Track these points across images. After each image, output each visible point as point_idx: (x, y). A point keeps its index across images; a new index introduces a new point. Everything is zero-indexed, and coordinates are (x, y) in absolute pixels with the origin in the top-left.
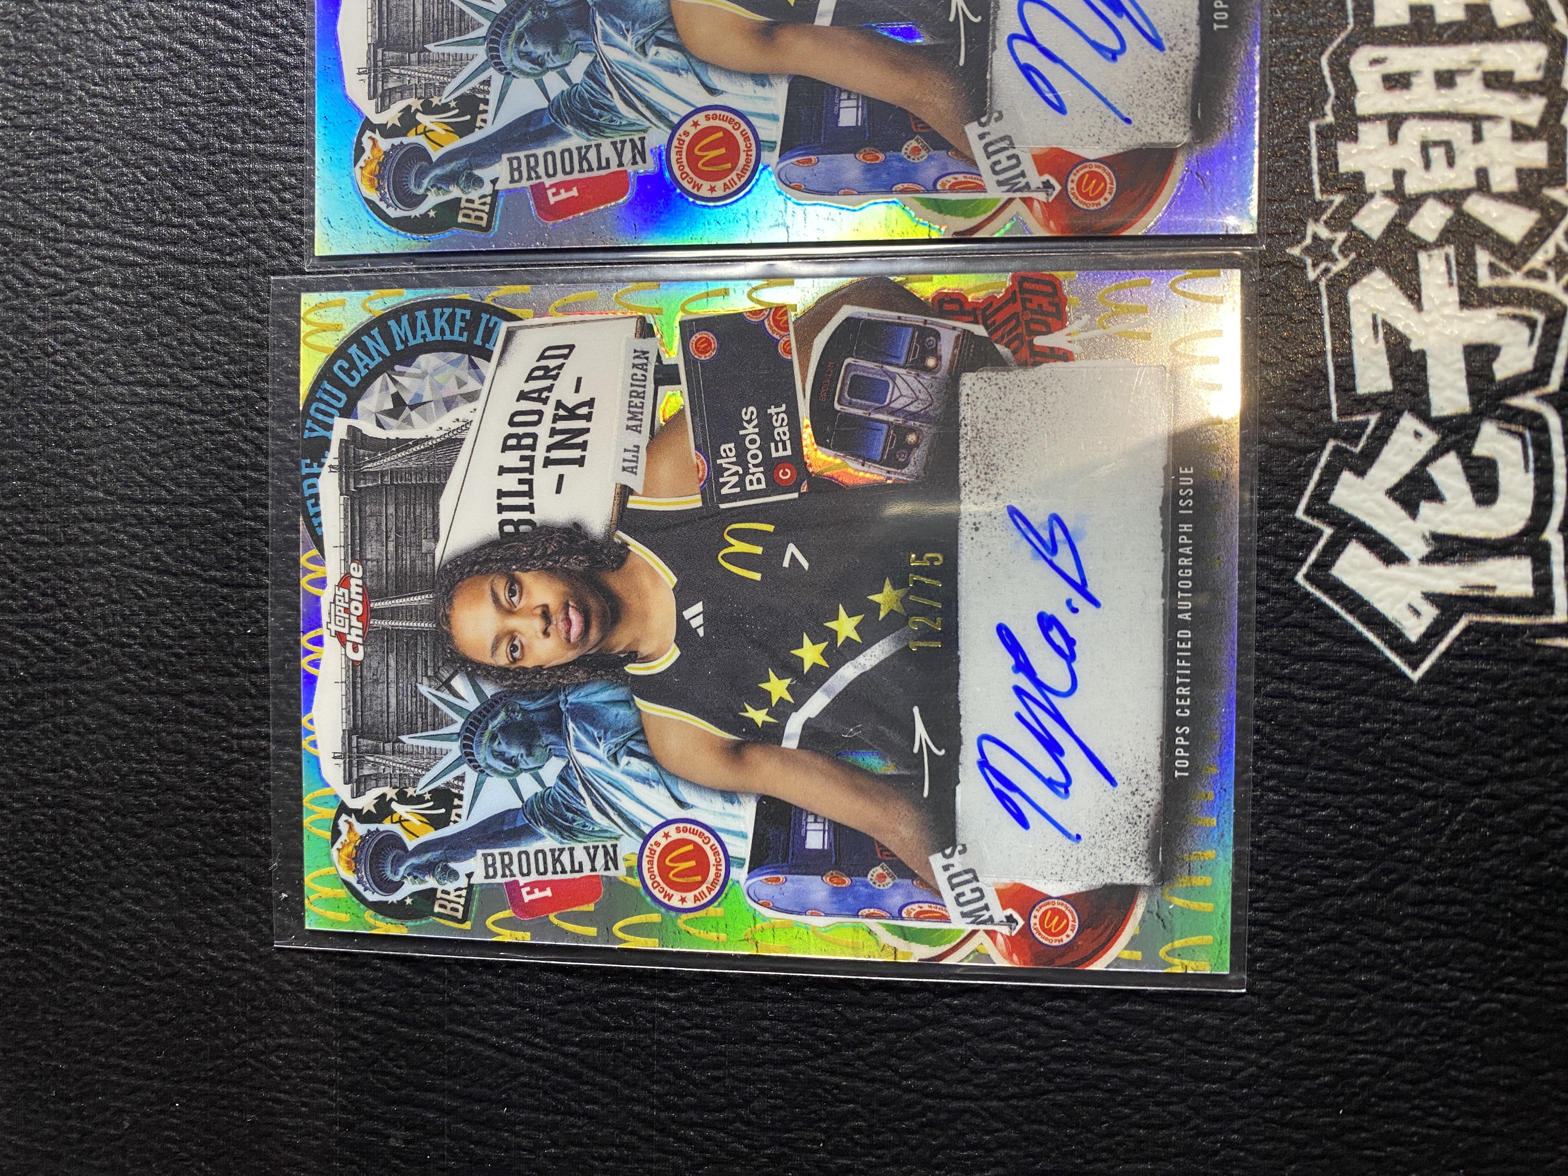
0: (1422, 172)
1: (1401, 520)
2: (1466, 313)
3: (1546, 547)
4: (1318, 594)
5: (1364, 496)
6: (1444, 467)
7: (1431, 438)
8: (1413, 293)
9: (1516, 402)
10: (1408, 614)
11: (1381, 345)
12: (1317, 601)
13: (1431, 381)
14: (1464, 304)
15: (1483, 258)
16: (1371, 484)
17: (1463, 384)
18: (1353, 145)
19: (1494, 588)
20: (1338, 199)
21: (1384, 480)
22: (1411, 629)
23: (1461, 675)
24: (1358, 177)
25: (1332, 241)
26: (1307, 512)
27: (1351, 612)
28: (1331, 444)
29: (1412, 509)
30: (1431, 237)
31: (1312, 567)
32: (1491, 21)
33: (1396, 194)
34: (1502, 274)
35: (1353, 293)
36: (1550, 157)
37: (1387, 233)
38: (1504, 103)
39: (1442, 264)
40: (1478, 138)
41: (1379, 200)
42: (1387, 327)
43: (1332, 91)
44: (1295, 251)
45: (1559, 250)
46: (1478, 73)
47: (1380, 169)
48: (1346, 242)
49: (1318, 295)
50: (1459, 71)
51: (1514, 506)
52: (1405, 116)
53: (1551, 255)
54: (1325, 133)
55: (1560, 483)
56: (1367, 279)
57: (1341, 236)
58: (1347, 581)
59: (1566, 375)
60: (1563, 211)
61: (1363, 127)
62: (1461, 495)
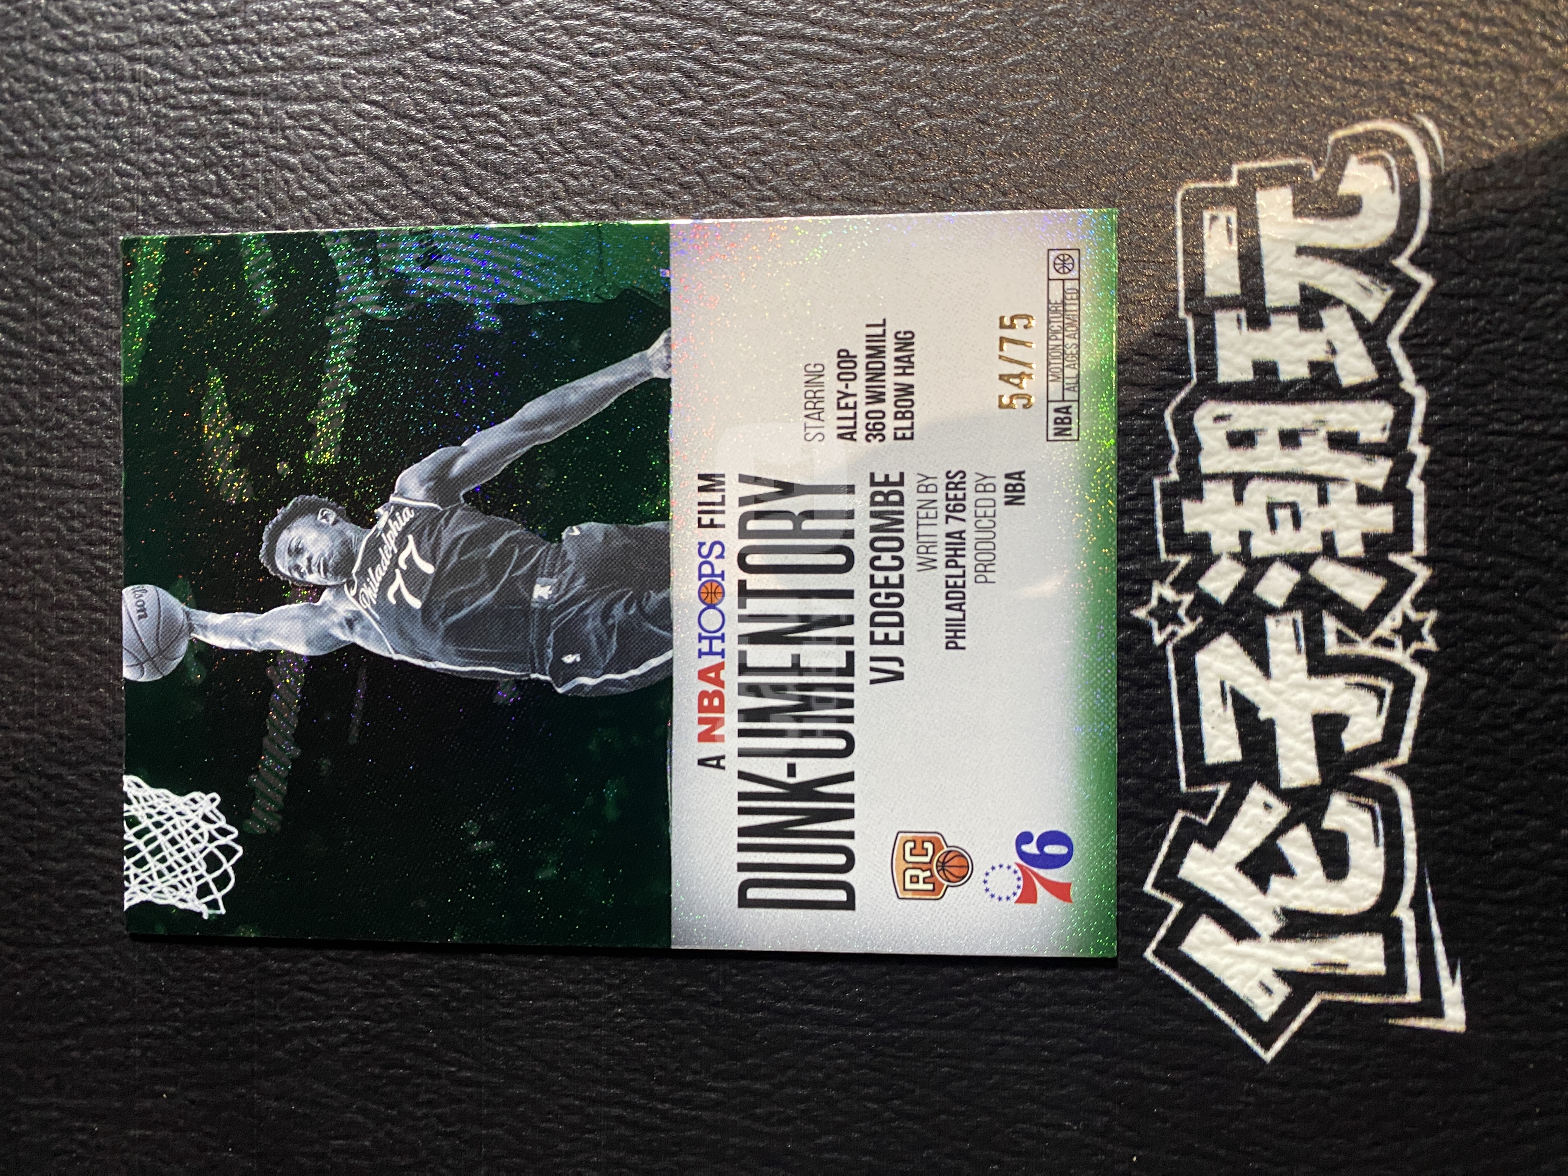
0: (1268, 534)
1: (1252, 894)
2: (1315, 681)
3: (1398, 924)
4: (1168, 971)
5: (1214, 869)
6: (1295, 840)
7: (1281, 810)
8: (1261, 659)
9: (1365, 773)
10: (1259, 991)
11: (1230, 712)
12: (1167, 978)
13: (1280, 751)
14: (1313, 671)
15: (1330, 624)
16: (1221, 856)
17: (1312, 754)
18: (1198, 504)
19: (1345, 966)
20: (1184, 560)
21: (1234, 853)
22: (1262, 1008)
23: (1314, 1056)
24: (1204, 538)
25: (1179, 604)
26: (1155, 885)
27: (1200, 989)
28: (1180, 815)
29: (1263, 885)
30: (1278, 602)
31: (1161, 943)
32: (1336, 378)
33: (1244, 556)
34: (1351, 642)
35: (1202, 658)
36: (1396, 521)
37: (1233, 597)
38: (1349, 464)
39: (1291, 630)
40: (1323, 500)
41: (1225, 563)
42: (1235, 694)
43: (1176, 447)
44: (1141, 613)
45: (1406, 618)
46: (1323, 433)
47: (1225, 529)
48: (1193, 604)
49: (1165, 660)
50: (1304, 431)
51: (1365, 881)
52: (1250, 476)
53: (1398, 623)
54: (1169, 491)
55: (1411, 858)
56: (1214, 645)
57: (1188, 599)
58: (1199, 957)
59: (1415, 746)
60: (1411, 577)
61: (1207, 486)
62: (1313, 868)
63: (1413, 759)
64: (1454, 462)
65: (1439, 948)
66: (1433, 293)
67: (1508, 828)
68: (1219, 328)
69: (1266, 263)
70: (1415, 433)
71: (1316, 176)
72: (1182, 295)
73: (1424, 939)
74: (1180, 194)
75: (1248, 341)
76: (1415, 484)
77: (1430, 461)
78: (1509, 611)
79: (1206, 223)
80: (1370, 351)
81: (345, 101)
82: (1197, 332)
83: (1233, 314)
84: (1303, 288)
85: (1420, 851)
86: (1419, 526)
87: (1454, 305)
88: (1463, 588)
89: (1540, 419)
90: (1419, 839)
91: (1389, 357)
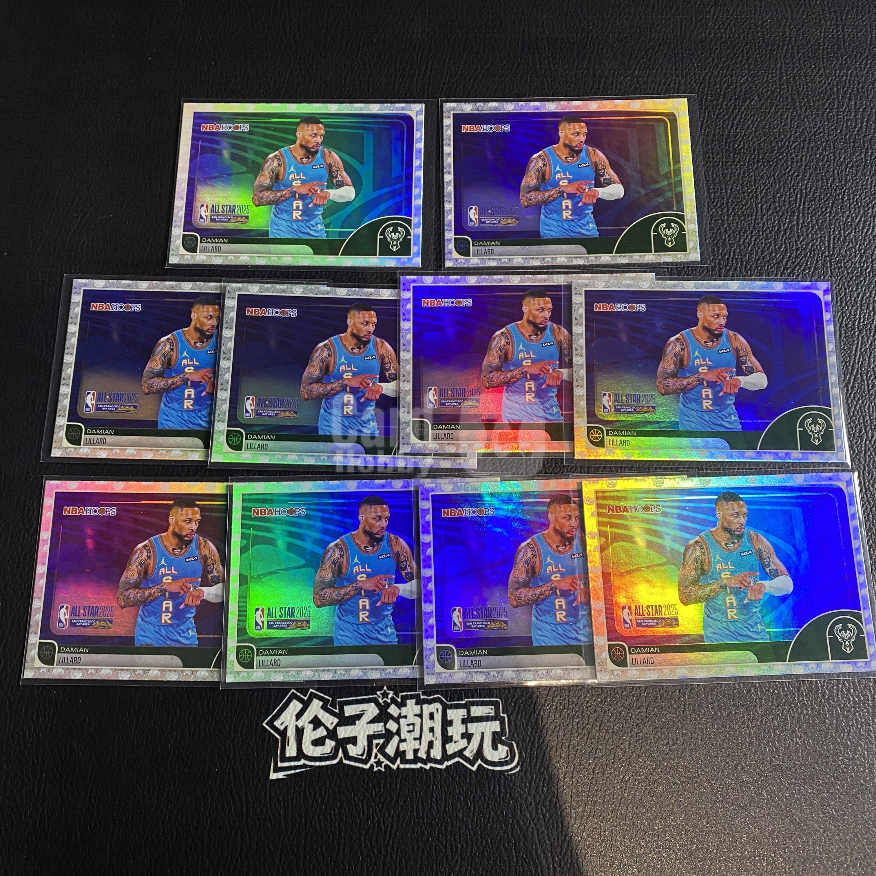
0: (406, 723)
2: (366, 737)
3: (300, 760)
4: (288, 696)
7: (331, 727)
8: (372, 721)
9: (340, 751)
10: (282, 722)
11: (358, 713)
12: (286, 696)
13: (347, 727)
14: (369, 736)
15: (381, 741)
17: (346, 736)
18: (414, 704)
19: (288, 746)
20: (399, 700)
22: (277, 722)
23: (264, 736)
24: (406, 706)
25: (387, 698)
27: (283, 705)
28: (330, 699)
30: (387, 726)
31: (296, 694)
32: (448, 743)
33: (400, 716)
34: (376, 747)
35: (373, 705)
36: (409, 760)
37: (389, 714)
38: (424, 747)
39: (380, 730)
40: (415, 739)
41: (398, 711)
42: (364, 714)
43: (430, 698)
44: (385, 688)
45: (383, 762)
46: (433, 739)
47: (407, 711)
48: (387, 702)
49: (373, 695)
50: (434, 734)
51: (311, 751)
52: (422, 719)
53: (381, 760)
54: (418, 695)
55: (317, 764)
56: (376, 708)
57: (389, 701)
58: (292, 704)
59: (348, 765)
60: (394, 764)
61: (419, 706)
62: (315, 736)
63: (344, 764)
64: (425, 777)
65: (293, 772)
66: (471, 770)
67: (325, 791)
68: (462, 710)
69: (480, 723)
70: (433, 765)
71: (503, 738)
72: (471, 700)
73: (296, 767)
74: (498, 700)
75: (458, 718)
76: (419, 765)
77: (425, 769)
78: (384, 792)
79: (491, 707)
80: (455, 753)
81: (526, 470)
82: (461, 704)
83: (466, 714)
84: (473, 734)
85: (319, 766)
86: (408, 766)
87: (468, 776)
88: (391, 778)
89: (436, 801)
90: (322, 766)
91: (454, 758)
